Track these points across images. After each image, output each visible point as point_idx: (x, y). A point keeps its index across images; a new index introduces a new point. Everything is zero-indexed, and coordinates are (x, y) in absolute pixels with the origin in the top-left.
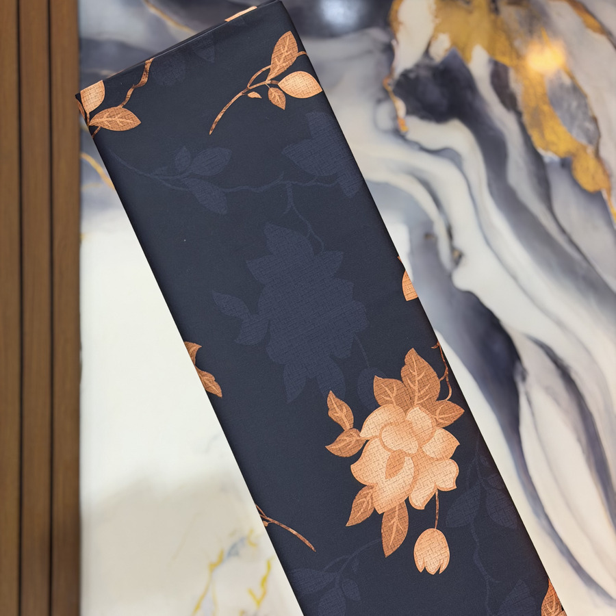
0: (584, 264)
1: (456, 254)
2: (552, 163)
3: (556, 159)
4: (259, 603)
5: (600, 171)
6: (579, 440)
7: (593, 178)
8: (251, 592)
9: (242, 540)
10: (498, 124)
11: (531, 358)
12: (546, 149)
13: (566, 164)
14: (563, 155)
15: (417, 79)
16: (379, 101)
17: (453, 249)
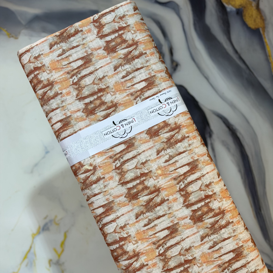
0: (248, 71)
1: (175, 64)
2: (231, 11)
3: (234, 9)
4: (59, 256)
5: (259, 17)
7: (255, 21)
8: (55, 250)
9: (51, 221)
11: (215, 125)
12: (229, 3)
13: (240, 12)
14: (238, 7)
17: (172, 61)
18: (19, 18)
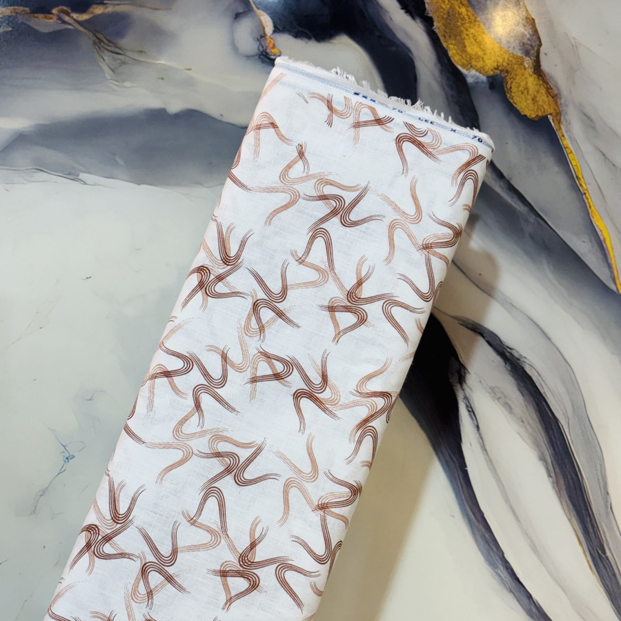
2: (477, 83)
3: (484, 78)
6: (542, 459)
7: (534, 100)
10: (401, 36)
12: (469, 66)
14: (491, 73)
16: (237, 16)
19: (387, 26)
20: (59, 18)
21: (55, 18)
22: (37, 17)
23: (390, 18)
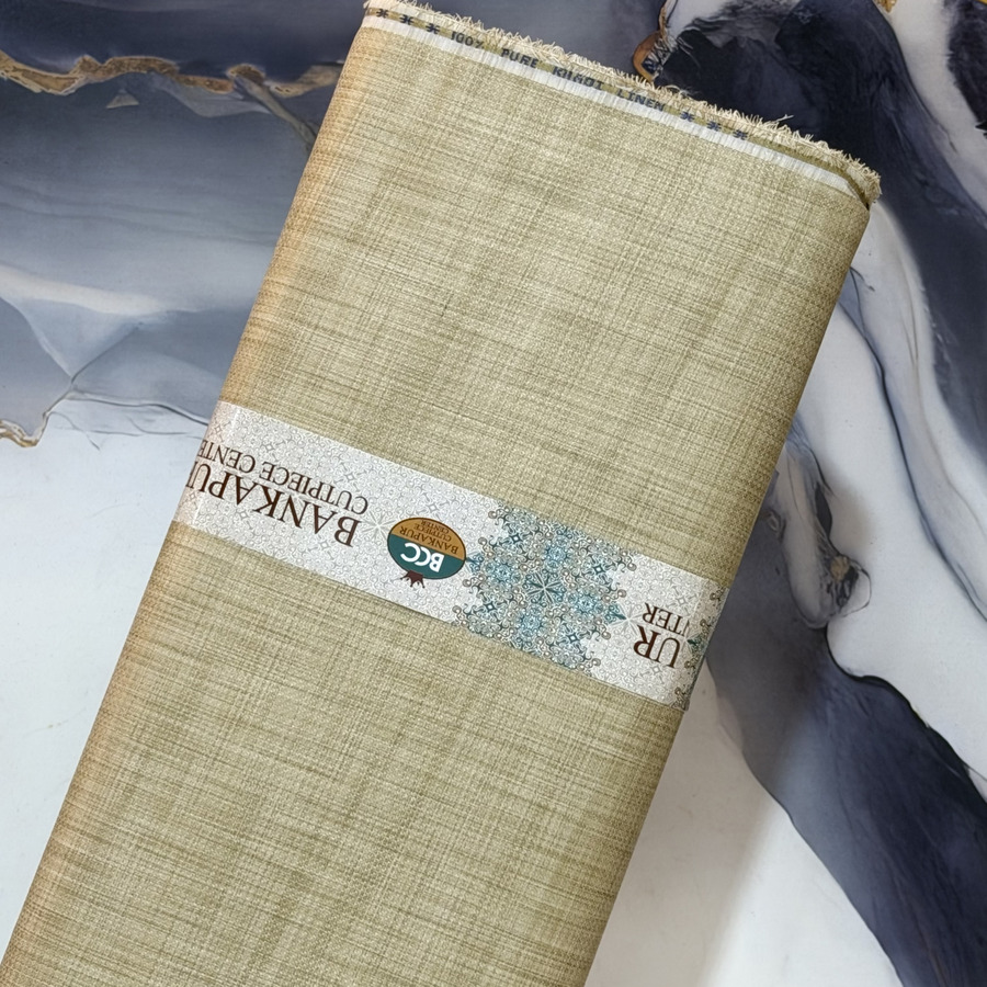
1: (840, 570)
15: (733, 44)
17: (829, 552)
18: (44, 341)
19: (944, 161)
20: (240, 89)
21: (231, 86)
22: (194, 83)
23: (951, 144)
